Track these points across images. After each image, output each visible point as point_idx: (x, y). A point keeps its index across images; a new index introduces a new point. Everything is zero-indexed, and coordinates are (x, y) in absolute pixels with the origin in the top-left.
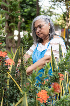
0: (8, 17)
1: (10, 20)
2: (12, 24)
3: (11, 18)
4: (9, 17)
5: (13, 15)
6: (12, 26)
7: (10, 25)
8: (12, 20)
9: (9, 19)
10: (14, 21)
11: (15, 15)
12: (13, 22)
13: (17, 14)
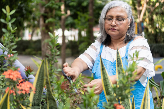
0: (44, 9)
1: (46, 14)
2: (50, 20)
3: (48, 10)
4: (46, 10)
5: (52, 6)
6: (50, 23)
7: (47, 21)
8: (50, 14)
9: (46, 12)
10: (53, 15)
11: (54, 6)
12: (52, 17)
13: (57, 5)
